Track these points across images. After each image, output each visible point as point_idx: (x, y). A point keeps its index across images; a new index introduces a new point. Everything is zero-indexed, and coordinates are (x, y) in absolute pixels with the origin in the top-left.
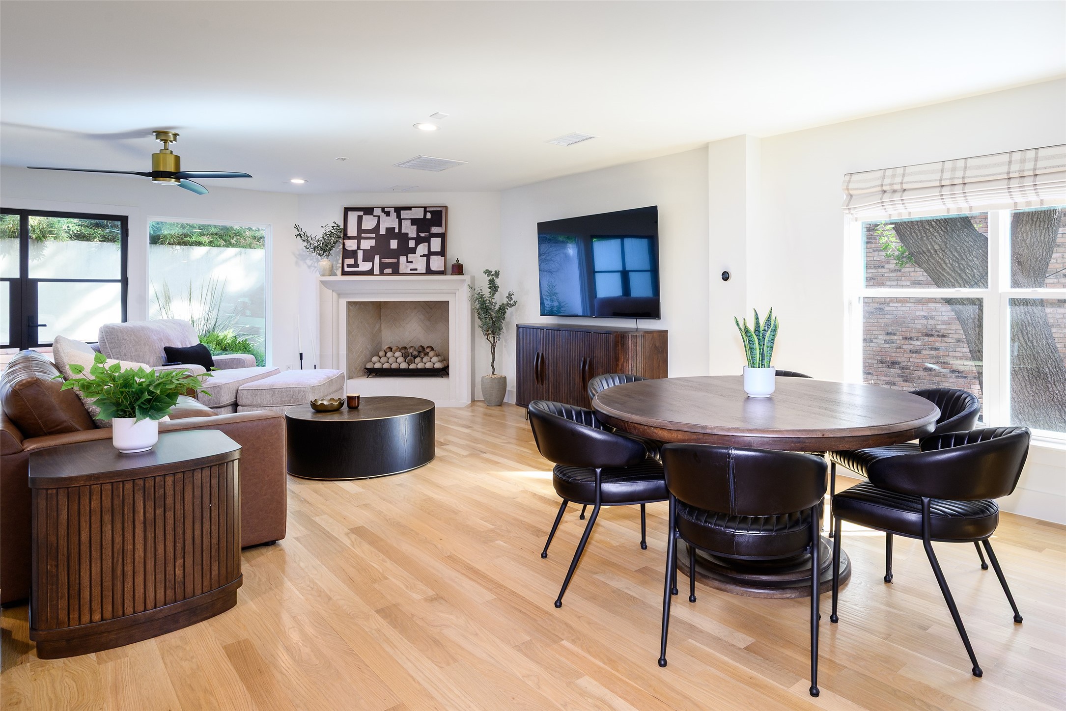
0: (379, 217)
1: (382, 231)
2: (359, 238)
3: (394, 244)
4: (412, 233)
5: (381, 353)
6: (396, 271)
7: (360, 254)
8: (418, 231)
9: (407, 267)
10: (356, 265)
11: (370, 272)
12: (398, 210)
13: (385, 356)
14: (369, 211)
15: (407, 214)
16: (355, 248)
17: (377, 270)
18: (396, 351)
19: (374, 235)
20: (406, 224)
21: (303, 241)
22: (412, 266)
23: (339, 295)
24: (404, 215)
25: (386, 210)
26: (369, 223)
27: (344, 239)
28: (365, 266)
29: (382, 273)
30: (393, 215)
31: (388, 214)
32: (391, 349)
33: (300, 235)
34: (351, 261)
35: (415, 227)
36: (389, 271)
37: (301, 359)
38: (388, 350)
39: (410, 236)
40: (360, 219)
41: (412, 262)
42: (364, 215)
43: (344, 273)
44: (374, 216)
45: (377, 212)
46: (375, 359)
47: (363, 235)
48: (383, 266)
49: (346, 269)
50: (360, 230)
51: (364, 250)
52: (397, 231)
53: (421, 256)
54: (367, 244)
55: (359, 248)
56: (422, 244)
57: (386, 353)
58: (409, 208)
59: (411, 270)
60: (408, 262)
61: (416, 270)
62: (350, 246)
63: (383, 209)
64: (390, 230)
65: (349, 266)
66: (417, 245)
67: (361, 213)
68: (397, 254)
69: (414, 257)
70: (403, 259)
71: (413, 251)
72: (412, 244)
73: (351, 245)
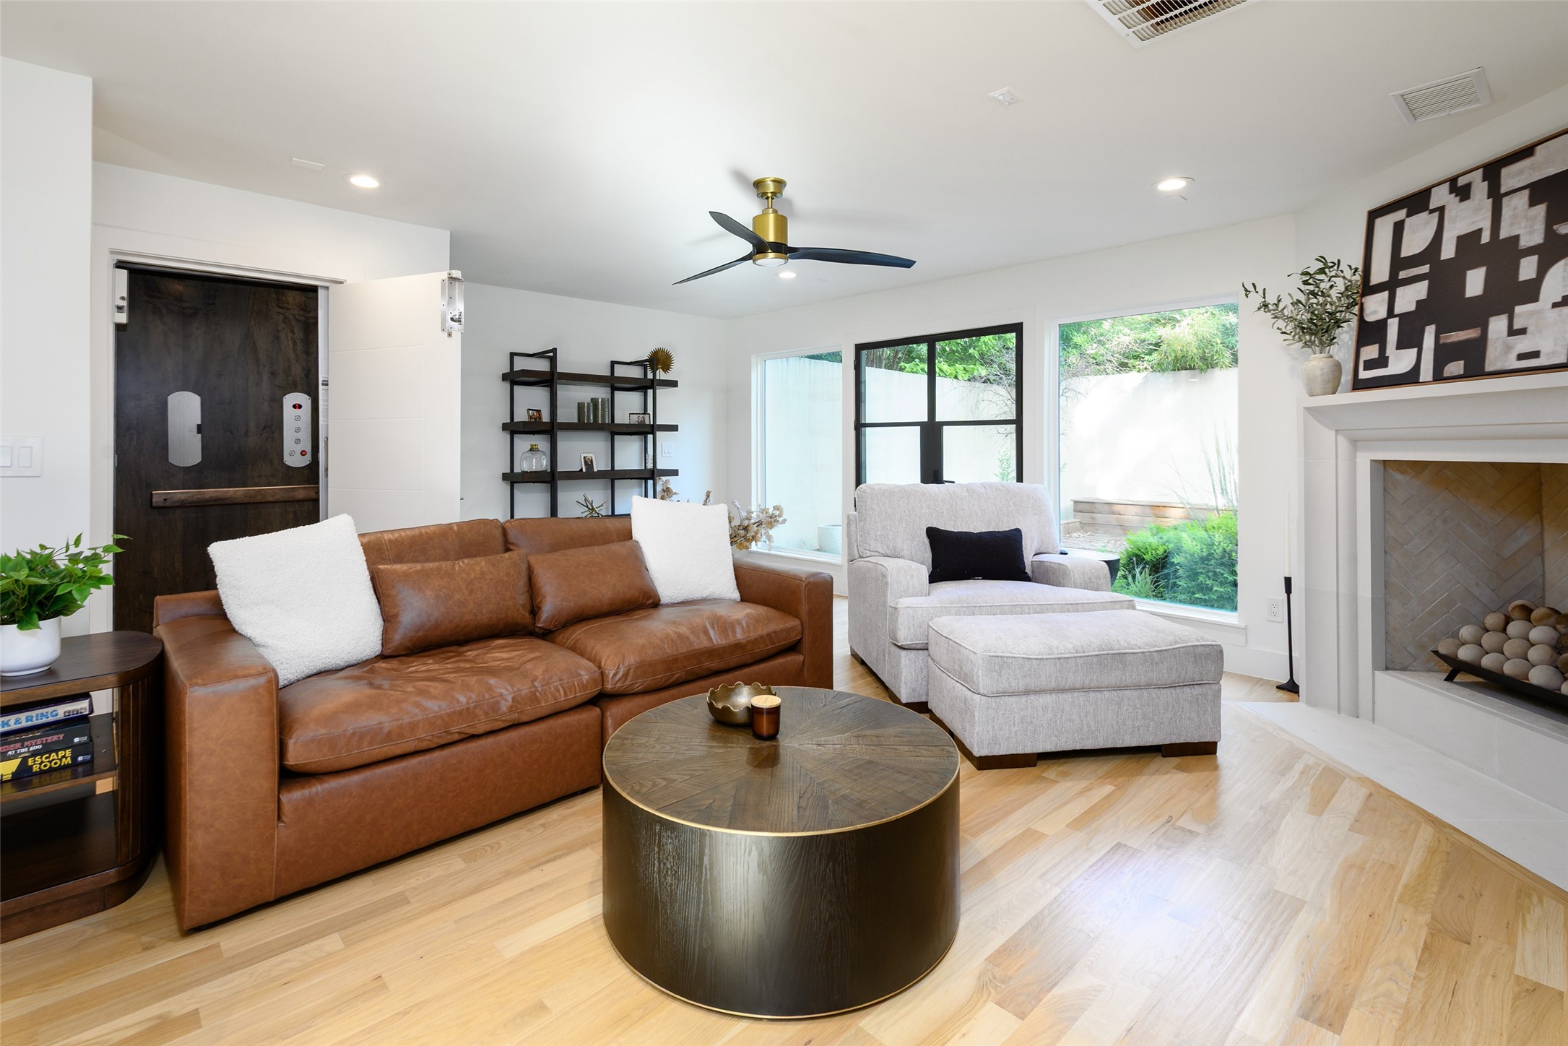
0: (1441, 210)
1: (1448, 251)
2: (1391, 286)
3: (1475, 282)
4: (1531, 233)
5: (1492, 620)
6: (1476, 370)
7: (1393, 327)
8: (1551, 221)
9: (1508, 348)
10: (1382, 361)
11: (1411, 378)
12: (1492, 171)
13: (1504, 630)
14: (1417, 202)
15: (1521, 172)
16: (1382, 314)
17: (1426, 371)
18: (1541, 621)
19: (1425, 269)
20: (1515, 208)
21: (1276, 317)
22: (1523, 345)
23: (1355, 443)
24: (1512, 177)
25: (1462, 181)
26: (1417, 237)
27: (1363, 295)
28: (1400, 362)
29: (1438, 377)
30: (1480, 189)
31: (1463, 193)
32: (1526, 612)
33: (1266, 306)
34: (1371, 352)
35: (1541, 210)
36: (1456, 367)
37: (1288, 589)
38: (1516, 614)
39: (1525, 243)
40: (1399, 228)
41: (1523, 331)
42: (1408, 215)
43: (1358, 385)
44: (1432, 211)
45: (1441, 196)
46: (1466, 632)
47: (1403, 275)
48: (1444, 354)
49: (1364, 374)
50: (1398, 263)
51: (1401, 316)
52: (1486, 238)
53: (1555, 305)
54: (1408, 298)
55: (1391, 313)
56: (1562, 263)
57: (1508, 620)
58: (1527, 152)
59: (1521, 357)
60: (1512, 332)
61: (1536, 354)
62: (1375, 312)
63: (1453, 181)
64: (1468, 241)
65: (1370, 365)
66: (1542, 270)
67: (1401, 214)
68: (1479, 313)
69: (1532, 313)
70: (1498, 325)
71: (1531, 292)
72: (1528, 268)
73: (1375, 307)
